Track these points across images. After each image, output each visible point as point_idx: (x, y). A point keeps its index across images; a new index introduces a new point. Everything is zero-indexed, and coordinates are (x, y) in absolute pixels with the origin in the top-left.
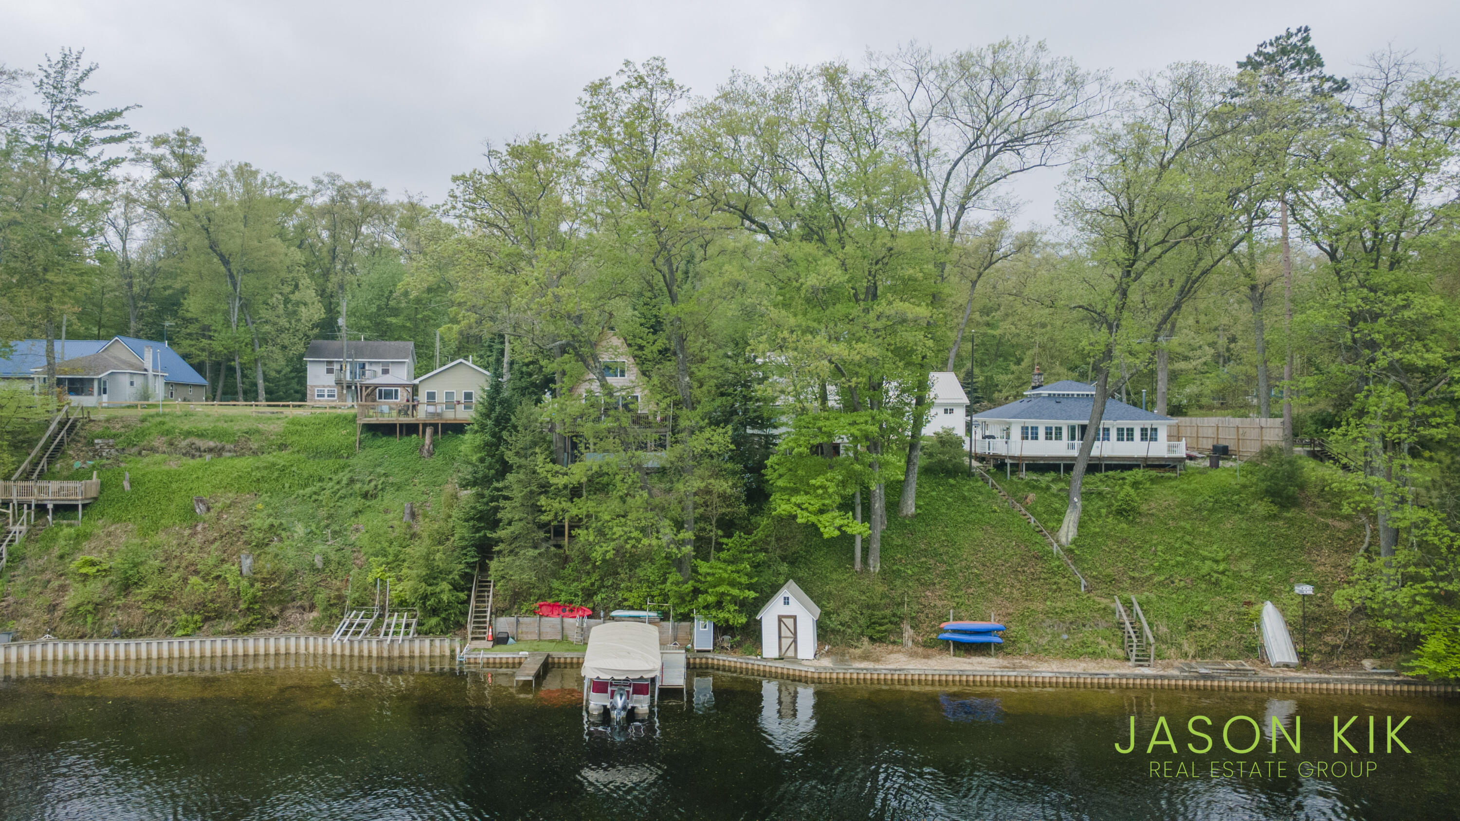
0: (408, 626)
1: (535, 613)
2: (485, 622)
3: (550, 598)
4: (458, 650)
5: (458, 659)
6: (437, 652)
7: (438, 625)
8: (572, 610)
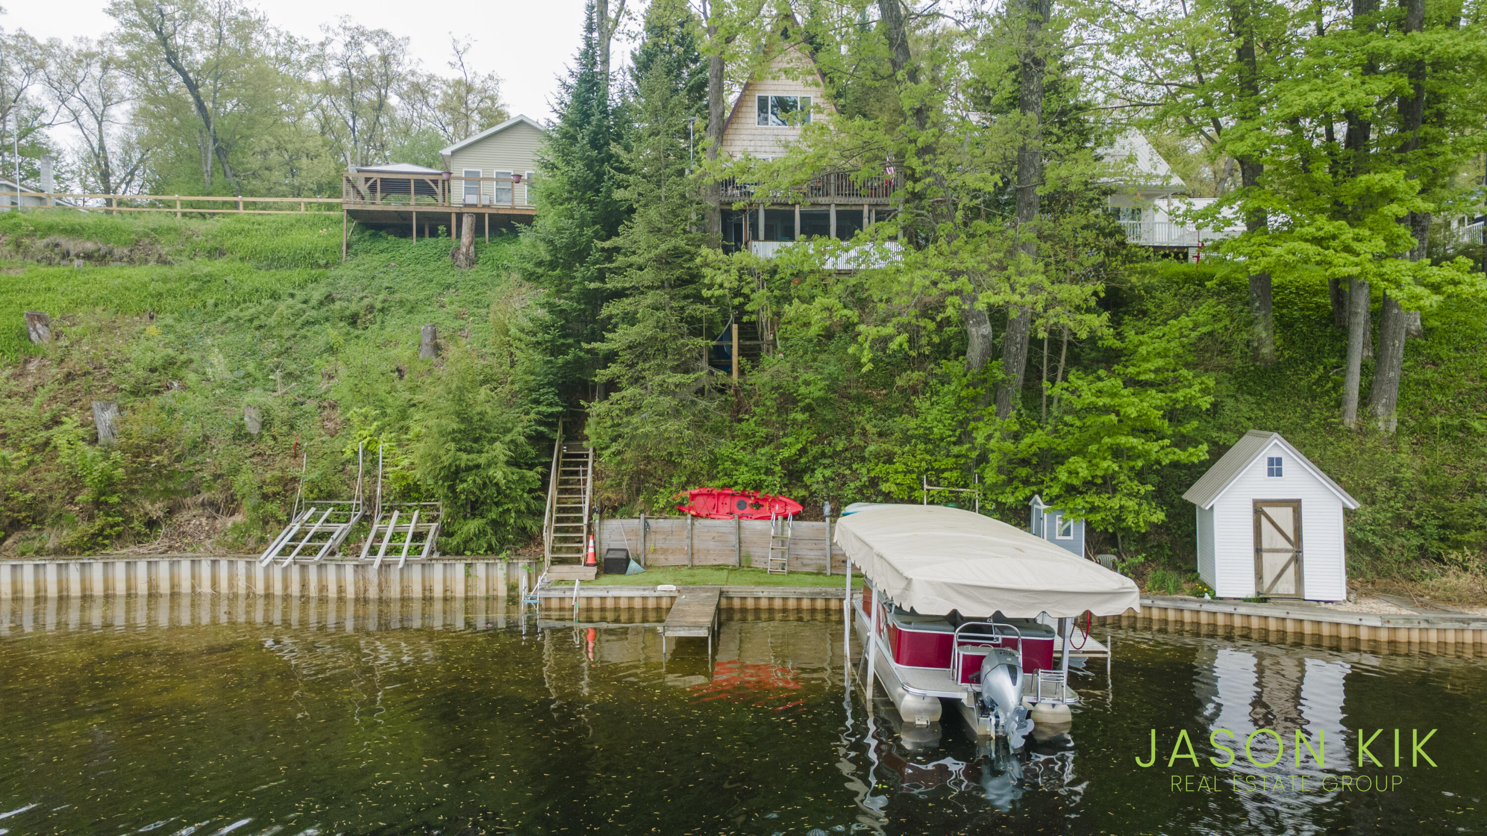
0: (419, 537)
1: (680, 509)
2: (578, 530)
3: (712, 478)
4: (523, 583)
5: (524, 601)
6: (480, 590)
7: (482, 533)
8: (758, 504)
